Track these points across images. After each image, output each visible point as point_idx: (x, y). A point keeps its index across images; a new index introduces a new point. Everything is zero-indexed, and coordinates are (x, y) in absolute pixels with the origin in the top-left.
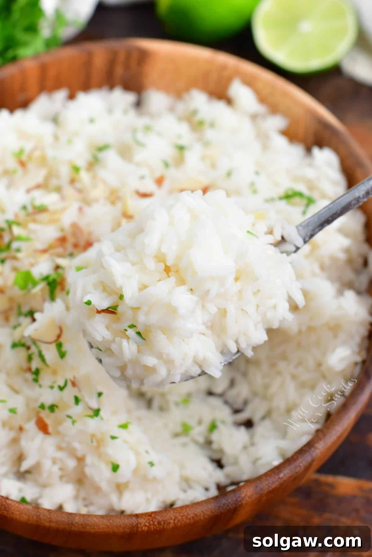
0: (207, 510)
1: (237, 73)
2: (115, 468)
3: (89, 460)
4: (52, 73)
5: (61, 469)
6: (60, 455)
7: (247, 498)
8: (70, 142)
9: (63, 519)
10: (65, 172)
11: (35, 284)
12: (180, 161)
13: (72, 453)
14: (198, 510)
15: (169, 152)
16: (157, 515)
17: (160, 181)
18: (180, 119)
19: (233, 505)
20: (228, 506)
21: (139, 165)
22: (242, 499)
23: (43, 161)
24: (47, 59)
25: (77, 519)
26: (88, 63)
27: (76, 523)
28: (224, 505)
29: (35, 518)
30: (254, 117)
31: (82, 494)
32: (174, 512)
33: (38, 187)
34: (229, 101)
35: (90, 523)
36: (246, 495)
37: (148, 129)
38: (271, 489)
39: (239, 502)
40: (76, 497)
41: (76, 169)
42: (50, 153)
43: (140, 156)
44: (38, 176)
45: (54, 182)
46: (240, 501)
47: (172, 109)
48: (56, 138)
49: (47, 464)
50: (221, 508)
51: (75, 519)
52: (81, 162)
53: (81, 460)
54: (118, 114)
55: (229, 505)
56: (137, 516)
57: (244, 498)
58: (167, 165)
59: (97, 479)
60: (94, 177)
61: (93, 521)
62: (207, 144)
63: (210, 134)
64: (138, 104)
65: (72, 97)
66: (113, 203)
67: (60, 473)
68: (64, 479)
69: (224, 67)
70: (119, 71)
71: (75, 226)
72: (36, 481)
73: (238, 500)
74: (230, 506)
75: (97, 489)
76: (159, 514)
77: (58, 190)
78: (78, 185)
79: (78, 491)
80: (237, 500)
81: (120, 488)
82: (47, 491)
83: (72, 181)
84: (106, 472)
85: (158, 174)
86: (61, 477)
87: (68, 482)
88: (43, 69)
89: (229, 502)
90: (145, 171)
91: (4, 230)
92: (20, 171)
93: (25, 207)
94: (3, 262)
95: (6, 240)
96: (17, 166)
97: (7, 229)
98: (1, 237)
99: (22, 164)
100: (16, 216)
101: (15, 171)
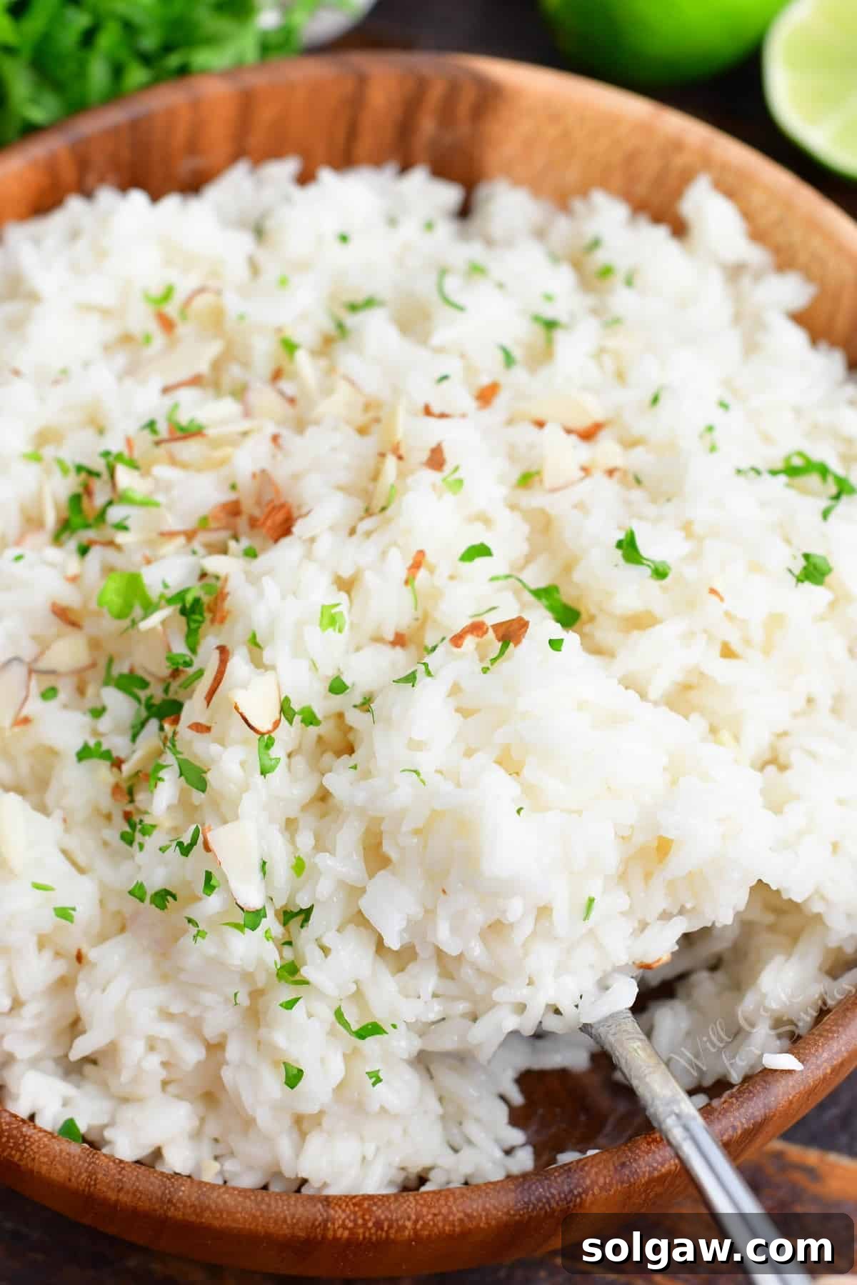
0: (495, 1208)
1: (706, 162)
2: (293, 1078)
3: (233, 1051)
4: (266, 114)
5: (165, 1064)
6: (167, 1031)
7: (596, 1190)
8: (283, 282)
9: (151, 1188)
10: (263, 351)
11: (149, 608)
12: (542, 355)
13: (194, 1028)
14: (476, 1206)
15: (518, 332)
16: (375, 1204)
17: (486, 396)
18: (555, 258)
19: (560, 1203)
20: (548, 1202)
21: (440, 350)
22: (585, 1191)
23: (216, 320)
24: (259, 80)
25: (184, 1191)
26: (356, 102)
27: (180, 1200)
28: (539, 1200)
29: (84, 1176)
30: (735, 272)
31: (212, 1129)
32: (417, 1201)
33: (196, 381)
34: (679, 229)
35: (213, 1206)
36: (594, 1183)
37: (476, 270)
38: (656, 1174)
39: (576, 1196)
40: (197, 1135)
41: (289, 347)
42: (233, 303)
43: (446, 331)
44: (201, 357)
45: (235, 372)
46: (580, 1195)
47: (540, 234)
48: (254, 268)
49: (134, 1051)
50: (531, 1206)
51: (177, 1190)
52: (305, 335)
53: (215, 1048)
54: (410, 229)
55: (552, 1201)
56: (327, 1201)
57: (591, 1188)
58: (509, 360)
59: (247, 1099)
60: (331, 370)
61: (219, 1200)
62: (613, 323)
63: (622, 300)
64: (465, 212)
65: (305, 178)
66: (362, 431)
67: (163, 1074)
68: (172, 1089)
69: (677, 145)
70: (427, 126)
71: (263, 477)
72: (104, 1085)
73: (576, 1192)
74: (554, 1205)
75: (248, 1123)
76: (380, 1203)
77: (240, 393)
78: (287, 387)
79: (202, 1120)
80: (571, 1191)
81: (302, 1125)
82: (129, 1113)
83: (277, 375)
84: (273, 1084)
85: (485, 380)
86: (165, 1084)
87: (179, 1097)
88: (247, 103)
89: (551, 1193)
90: (452, 366)
91: (98, 475)
92: (159, 340)
93: (151, 425)
94: (84, 551)
95: (100, 499)
96: (153, 326)
97: (106, 475)
98: (88, 491)
99: (167, 324)
100: (129, 443)
101: (148, 339)
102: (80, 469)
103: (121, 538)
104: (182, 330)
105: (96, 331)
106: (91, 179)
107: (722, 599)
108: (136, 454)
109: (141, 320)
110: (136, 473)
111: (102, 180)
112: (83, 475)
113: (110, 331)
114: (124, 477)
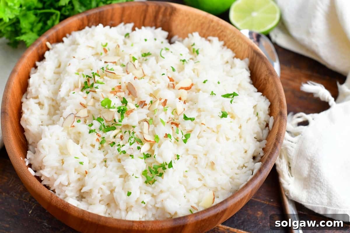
2: (129, 194)
3: (117, 190)
5: (101, 196)
24: (126, 5)
67: (100, 198)
79: (107, 210)
81: (128, 210)
84: (124, 196)
86: (100, 201)
87: (102, 204)
88: (123, 10)
91: (91, 78)
92: (104, 54)
93: (103, 68)
94: (88, 93)
95: (91, 82)
96: (103, 51)
97: (93, 77)
98: (88, 80)
99: (106, 51)
100: (98, 71)
101: (101, 54)
102: (87, 76)
103: (97, 90)
104: (108, 52)
105: (90, 52)
106: (90, 24)
107: (205, 125)
108: (99, 74)
109: (100, 50)
110: (99, 77)
111: (93, 24)
112: (88, 77)
113: (94, 52)
114: (97, 78)
